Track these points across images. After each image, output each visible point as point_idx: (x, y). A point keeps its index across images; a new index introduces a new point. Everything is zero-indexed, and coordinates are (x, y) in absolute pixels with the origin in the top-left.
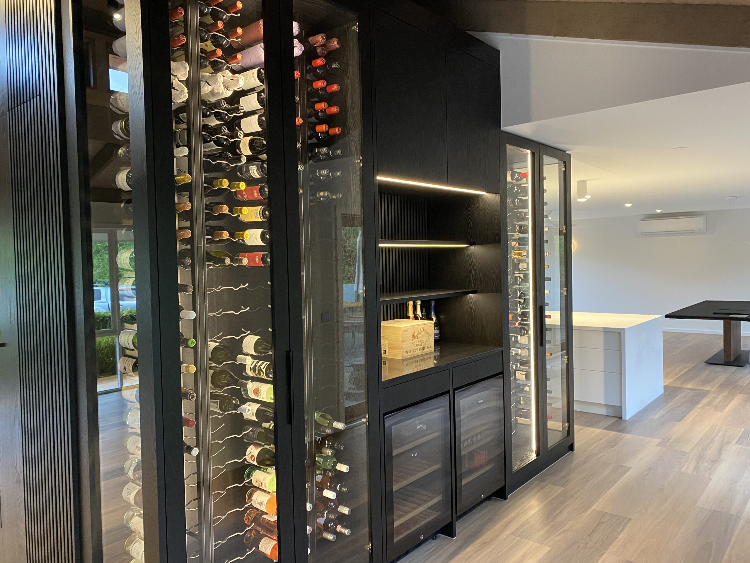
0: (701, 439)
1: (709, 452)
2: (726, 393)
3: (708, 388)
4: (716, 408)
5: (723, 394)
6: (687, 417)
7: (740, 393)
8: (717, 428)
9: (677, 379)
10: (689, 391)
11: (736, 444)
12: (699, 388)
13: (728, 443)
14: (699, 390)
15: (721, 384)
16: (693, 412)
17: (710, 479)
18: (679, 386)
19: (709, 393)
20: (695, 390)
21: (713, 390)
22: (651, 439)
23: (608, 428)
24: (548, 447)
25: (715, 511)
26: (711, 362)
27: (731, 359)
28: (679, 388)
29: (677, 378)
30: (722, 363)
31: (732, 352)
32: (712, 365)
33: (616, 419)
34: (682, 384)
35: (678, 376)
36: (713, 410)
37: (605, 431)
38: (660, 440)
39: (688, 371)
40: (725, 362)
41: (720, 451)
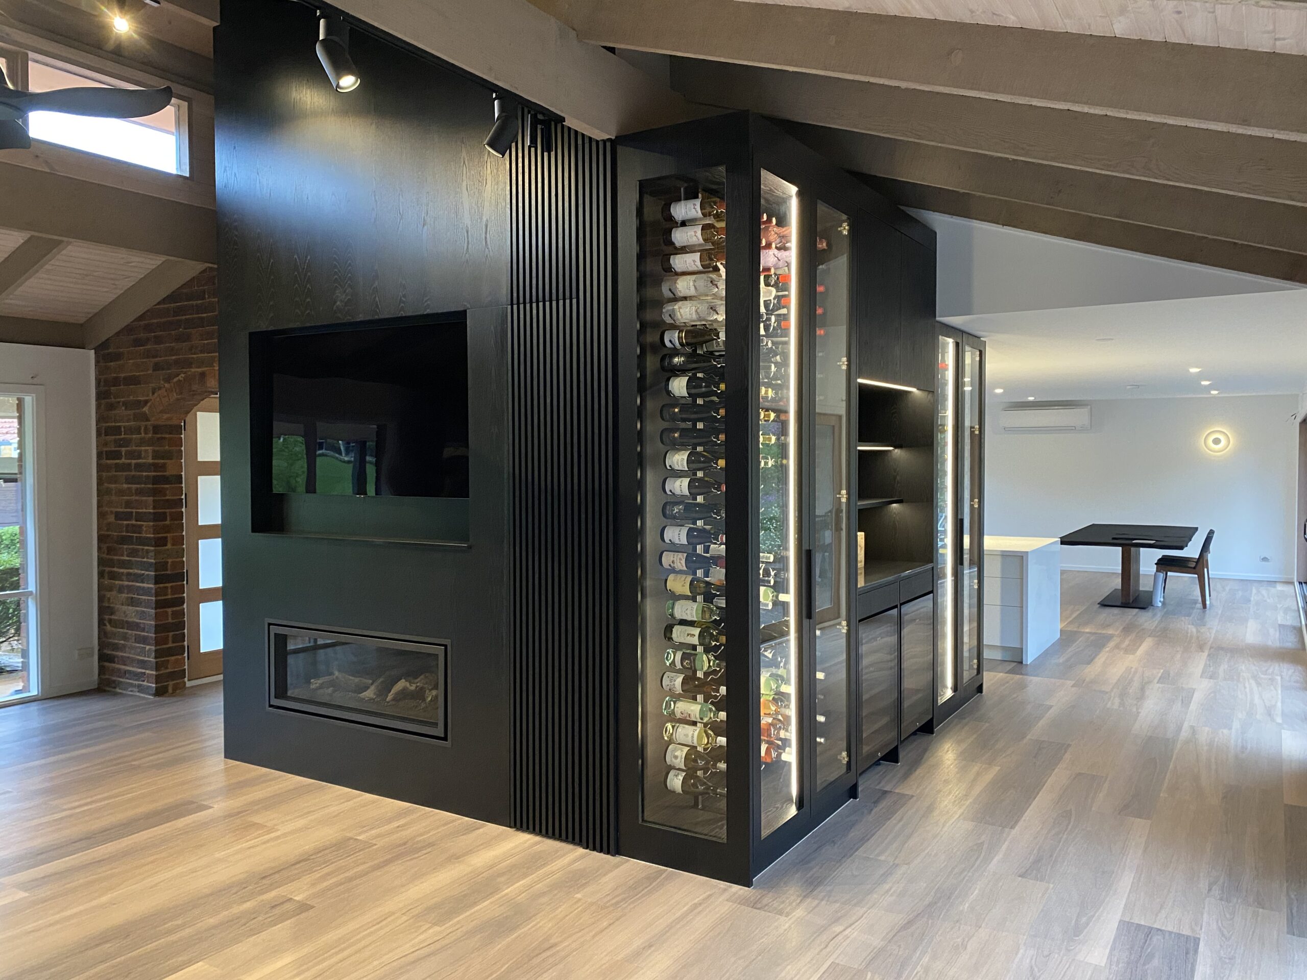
0: (1119, 679)
1: (1131, 691)
2: (1133, 636)
3: (1110, 631)
4: (1127, 651)
5: (1130, 638)
6: (1096, 660)
7: (1149, 636)
8: (1133, 670)
9: (1070, 623)
10: (1088, 635)
11: (1157, 683)
12: (1100, 632)
13: (1149, 682)
14: (1101, 634)
15: (1124, 628)
16: (1101, 655)
17: (1139, 713)
18: (1075, 629)
19: (1113, 637)
20: (1095, 633)
21: (1116, 633)
22: (1063, 681)
23: (1009, 672)
24: (964, 682)
25: (1151, 736)
26: (1105, 604)
27: (1129, 599)
28: (1076, 632)
29: (1070, 621)
30: (1119, 604)
31: (1131, 591)
32: (1108, 608)
33: (1015, 664)
34: (1078, 627)
35: (1071, 619)
36: (1124, 654)
37: (1007, 675)
38: (1074, 682)
39: (1080, 614)
40: (1122, 603)
41: (1142, 689)
